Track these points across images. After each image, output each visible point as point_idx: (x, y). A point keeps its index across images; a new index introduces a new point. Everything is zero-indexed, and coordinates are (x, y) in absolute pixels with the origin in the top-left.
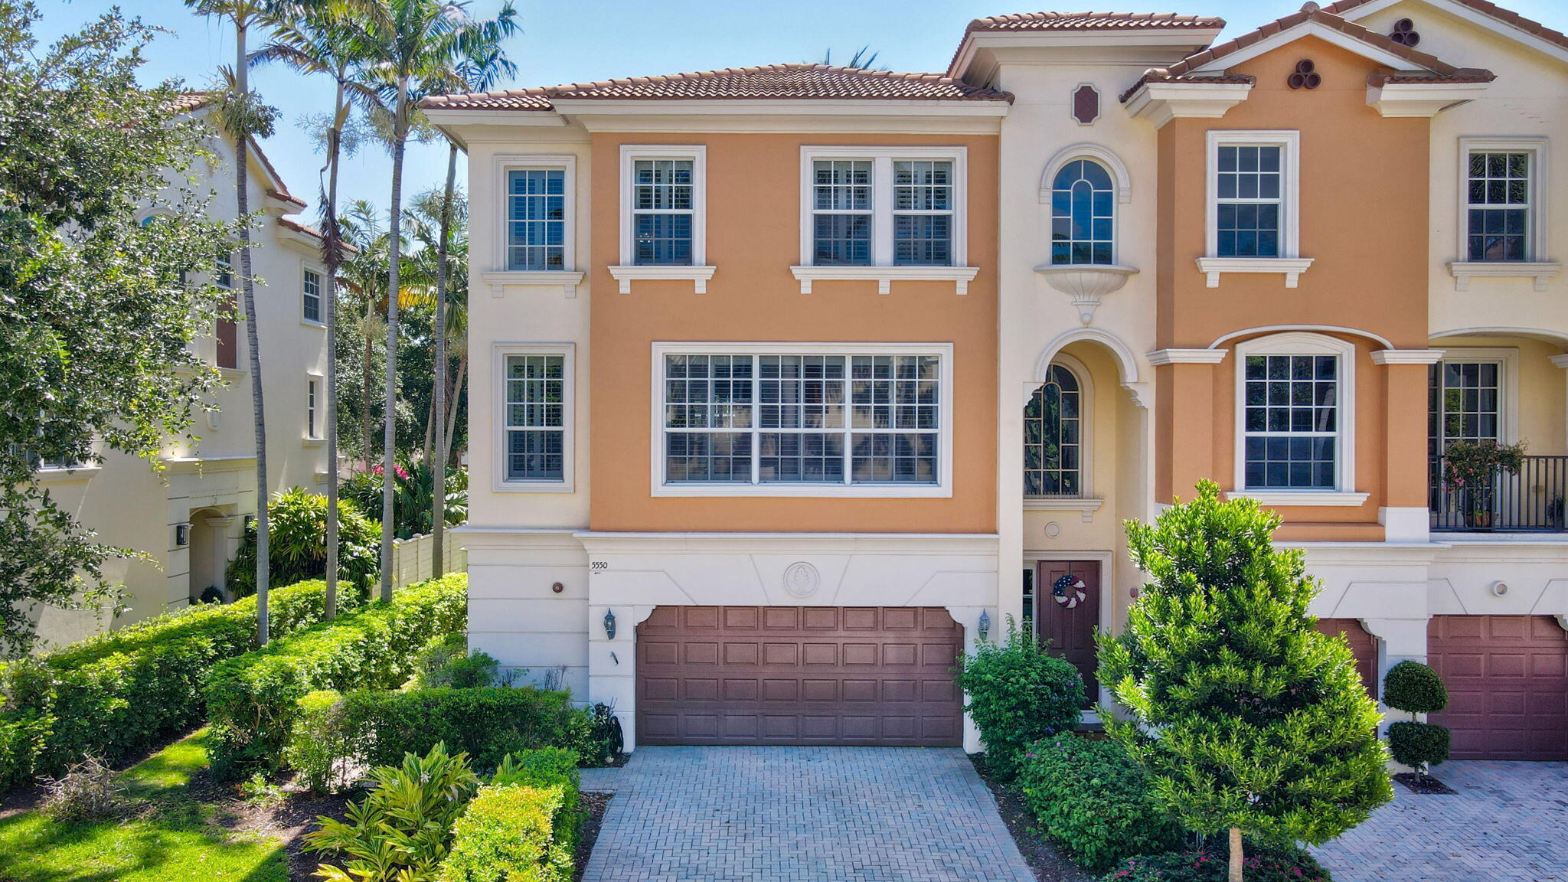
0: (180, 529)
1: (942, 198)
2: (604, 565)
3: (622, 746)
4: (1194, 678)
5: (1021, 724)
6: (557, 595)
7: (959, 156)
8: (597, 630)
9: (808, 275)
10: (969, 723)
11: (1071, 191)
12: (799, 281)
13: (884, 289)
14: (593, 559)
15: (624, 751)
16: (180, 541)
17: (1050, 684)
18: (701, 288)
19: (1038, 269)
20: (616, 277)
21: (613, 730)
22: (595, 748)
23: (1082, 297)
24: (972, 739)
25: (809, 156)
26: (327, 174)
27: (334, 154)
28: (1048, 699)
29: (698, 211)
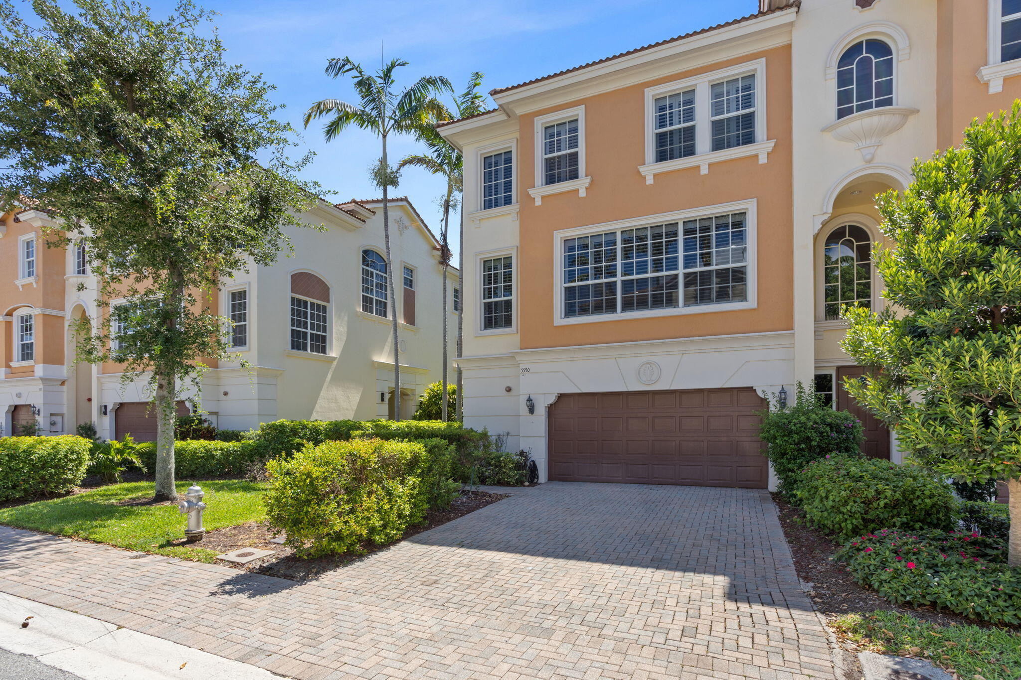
0: (383, 394)
1: (748, 101)
2: (527, 370)
3: (538, 478)
4: (952, 290)
5: (803, 456)
6: (508, 394)
7: (759, 67)
8: (524, 410)
9: (651, 169)
10: (772, 471)
11: (854, 66)
12: (645, 178)
13: (704, 170)
14: (522, 366)
15: (539, 482)
16: (383, 400)
17: (830, 425)
18: (582, 193)
19: (825, 129)
20: (533, 196)
21: (534, 469)
22: (516, 475)
23: (864, 142)
24: (774, 482)
25: (650, 94)
26: (444, 223)
27: (446, 212)
28: (828, 436)
29: (581, 149)
